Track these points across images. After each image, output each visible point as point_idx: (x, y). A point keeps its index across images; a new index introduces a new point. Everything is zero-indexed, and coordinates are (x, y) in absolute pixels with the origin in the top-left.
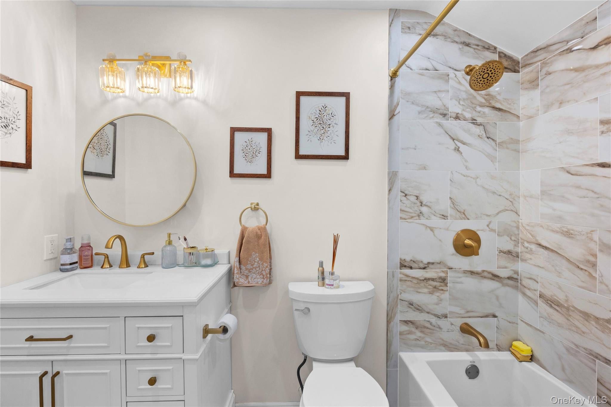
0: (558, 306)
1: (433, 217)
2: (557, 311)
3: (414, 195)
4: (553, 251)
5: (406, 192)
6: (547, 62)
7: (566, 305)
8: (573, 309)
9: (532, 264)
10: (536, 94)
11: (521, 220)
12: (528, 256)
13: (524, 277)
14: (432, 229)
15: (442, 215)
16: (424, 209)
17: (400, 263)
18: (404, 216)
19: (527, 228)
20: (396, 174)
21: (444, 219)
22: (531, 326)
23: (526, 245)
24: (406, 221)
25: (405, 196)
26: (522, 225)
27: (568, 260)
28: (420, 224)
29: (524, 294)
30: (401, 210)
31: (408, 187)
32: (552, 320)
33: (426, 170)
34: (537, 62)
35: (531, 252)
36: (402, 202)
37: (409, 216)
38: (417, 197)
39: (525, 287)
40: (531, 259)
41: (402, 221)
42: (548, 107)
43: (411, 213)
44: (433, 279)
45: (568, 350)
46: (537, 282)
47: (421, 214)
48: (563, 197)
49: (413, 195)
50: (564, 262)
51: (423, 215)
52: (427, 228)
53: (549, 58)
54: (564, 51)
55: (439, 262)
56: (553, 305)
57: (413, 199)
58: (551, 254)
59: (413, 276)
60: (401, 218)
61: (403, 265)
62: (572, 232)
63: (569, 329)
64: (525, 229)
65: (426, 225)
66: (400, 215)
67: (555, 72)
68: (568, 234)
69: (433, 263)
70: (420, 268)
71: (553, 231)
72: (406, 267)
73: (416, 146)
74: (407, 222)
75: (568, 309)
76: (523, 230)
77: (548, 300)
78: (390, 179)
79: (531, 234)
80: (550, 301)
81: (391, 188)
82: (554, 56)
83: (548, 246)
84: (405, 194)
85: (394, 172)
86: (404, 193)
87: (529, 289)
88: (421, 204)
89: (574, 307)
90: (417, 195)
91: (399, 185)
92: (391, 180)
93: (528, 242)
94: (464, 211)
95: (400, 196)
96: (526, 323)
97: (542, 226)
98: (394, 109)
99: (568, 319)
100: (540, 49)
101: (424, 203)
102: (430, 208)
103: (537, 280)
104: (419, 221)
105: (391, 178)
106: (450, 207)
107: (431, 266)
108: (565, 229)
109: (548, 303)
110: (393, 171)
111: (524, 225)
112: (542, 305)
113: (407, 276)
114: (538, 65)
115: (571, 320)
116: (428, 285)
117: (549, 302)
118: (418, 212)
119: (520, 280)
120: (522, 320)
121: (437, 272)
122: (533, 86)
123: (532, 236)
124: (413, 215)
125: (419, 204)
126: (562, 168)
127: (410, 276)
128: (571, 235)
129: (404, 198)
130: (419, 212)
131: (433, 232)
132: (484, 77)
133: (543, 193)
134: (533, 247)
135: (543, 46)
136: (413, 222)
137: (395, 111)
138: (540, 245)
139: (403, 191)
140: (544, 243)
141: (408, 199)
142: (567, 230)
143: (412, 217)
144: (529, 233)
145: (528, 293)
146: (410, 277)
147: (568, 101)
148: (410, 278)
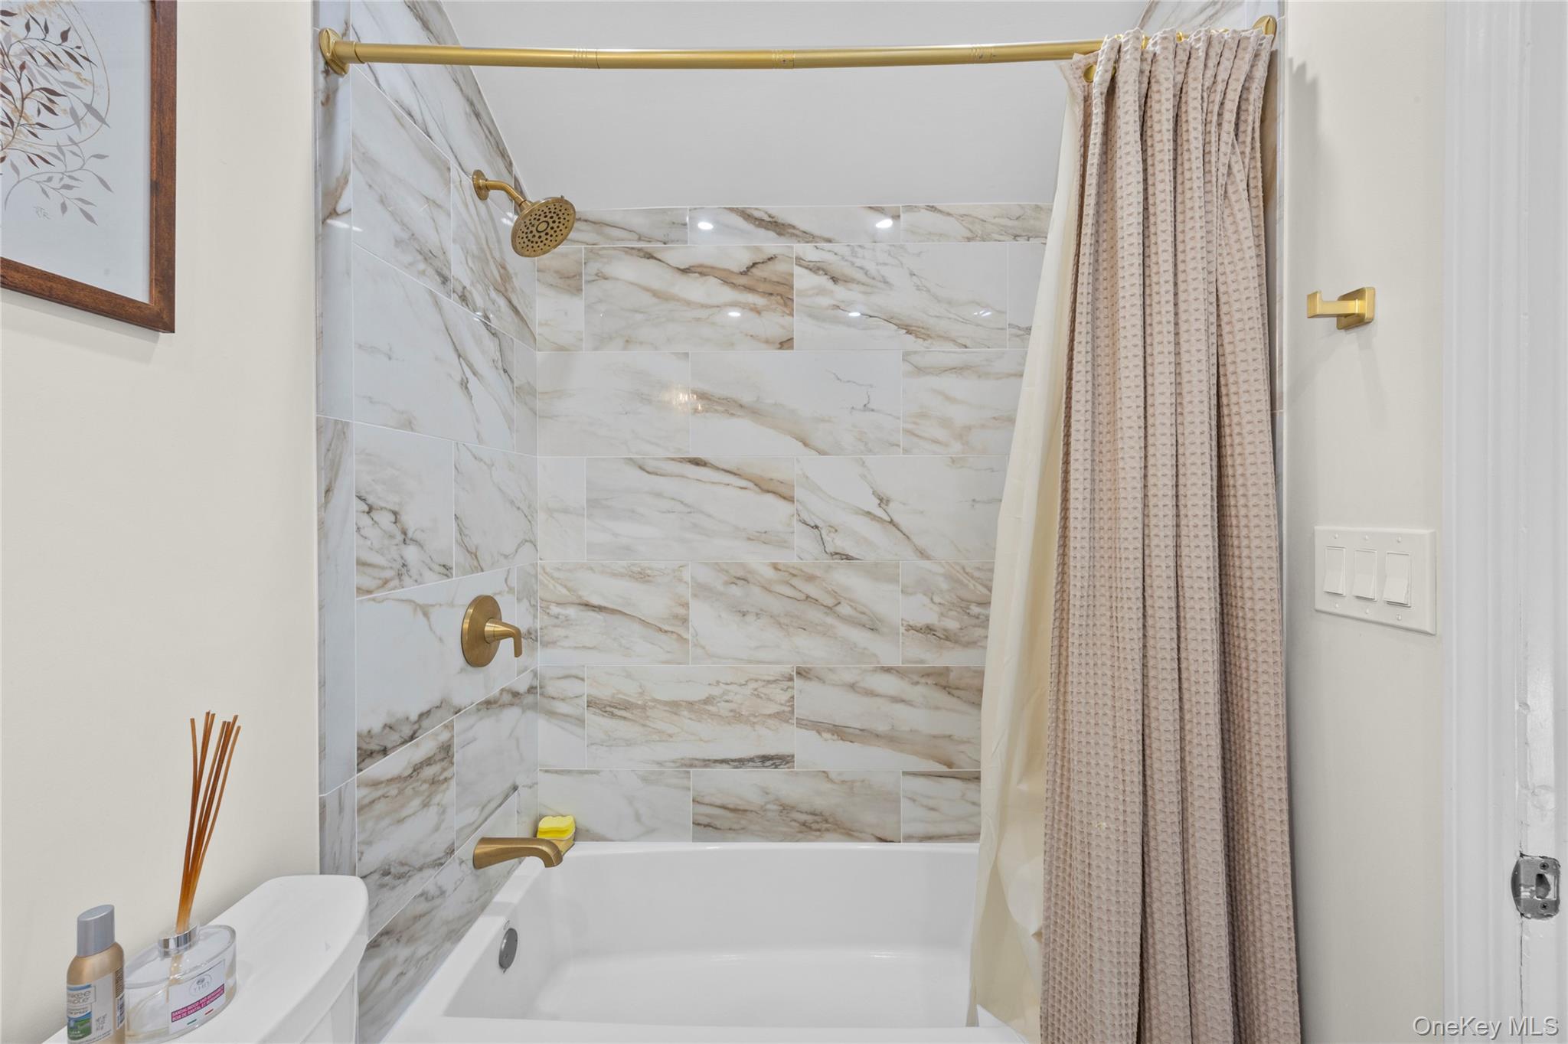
0: (625, 709)
1: (427, 574)
2: (625, 718)
3: (388, 507)
4: (613, 611)
5: (371, 499)
6: (600, 253)
7: (640, 703)
8: (653, 704)
9: (570, 647)
10: (576, 305)
11: (541, 559)
12: (560, 632)
13: (551, 678)
14: (425, 611)
15: (444, 566)
16: (411, 553)
17: (359, 749)
18: (368, 583)
19: (556, 574)
20: (344, 433)
21: (446, 575)
22: (569, 772)
23: (555, 610)
24: (370, 599)
25: (368, 513)
26: (544, 569)
27: (643, 622)
28: (402, 600)
29: (551, 714)
30: (362, 564)
31: (373, 480)
32: (615, 739)
33: (412, 430)
34: (578, 242)
35: (567, 622)
36: (363, 532)
37: (380, 579)
38: (395, 513)
39: (553, 698)
40: (566, 637)
41: (361, 601)
42: (602, 341)
43: (383, 568)
44: (429, 759)
45: (645, 779)
46: (583, 680)
47: (404, 570)
48: (633, 511)
49: (386, 509)
50: (636, 627)
51: (408, 571)
52: (415, 610)
53: (603, 248)
54: (633, 248)
55: (438, 704)
56: (616, 711)
57: (385, 519)
58: (608, 617)
59: (389, 776)
60: (361, 591)
61: (365, 751)
62: (649, 572)
63: (647, 742)
64: (552, 578)
65: (414, 602)
66: (356, 579)
67: (617, 279)
68: (642, 577)
69: (428, 713)
70: (405, 742)
71: (615, 575)
72: (374, 755)
73: (390, 349)
74: (374, 600)
75: (644, 708)
76: (546, 582)
77: (605, 707)
78: (328, 450)
79: (565, 587)
80: (610, 706)
81: (330, 483)
82: (615, 249)
83: (603, 603)
84: (368, 505)
85: (340, 426)
86: (364, 500)
87: (563, 700)
88: (403, 536)
89: (655, 700)
90: (396, 509)
91: (353, 474)
92: (330, 452)
93: (558, 604)
94: (477, 548)
95: (357, 511)
96: (556, 772)
97: (591, 569)
98: (336, 189)
99: (644, 726)
100: (586, 221)
101: (410, 534)
102: (422, 547)
103: (580, 674)
104: (402, 590)
105: (330, 445)
106: (457, 541)
107: (425, 723)
108: (637, 569)
109: (606, 712)
110: (336, 422)
111: (548, 570)
112: (592, 718)
113: (375, 784)
114: (580, 250)
115: (651, 724)
116: (420, 783)
117: (608, 709)
118: (397, 565)
119: (541, 688)
120: (547, 771)
121: (436, 735)
122: (569, 286)
123: (569, 589)
124: (388, 574)
125: (400, 537)
126: (631, 459)
127: (383, 779)
128: (647, 578)
129: (366, 520)
130: (400, 561)
131: (428, 619)
132: (539, 229)
133: (593, 503)
134: (572, 612)
135: (591, 218)
136: (387, 599)
137: (340, 197)
138: (587, 605)
139: (363, 494)
140: (595, 600)
141: (375, 522)
142: (639, 569)
143: (386, 582)
144: (561, 584)
145: (562, 708)
146: (382, 782)
147: (641, 343)
148: (383, 785)
